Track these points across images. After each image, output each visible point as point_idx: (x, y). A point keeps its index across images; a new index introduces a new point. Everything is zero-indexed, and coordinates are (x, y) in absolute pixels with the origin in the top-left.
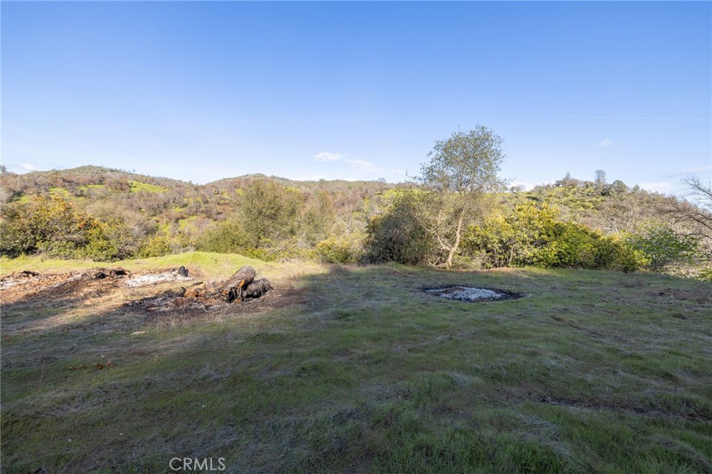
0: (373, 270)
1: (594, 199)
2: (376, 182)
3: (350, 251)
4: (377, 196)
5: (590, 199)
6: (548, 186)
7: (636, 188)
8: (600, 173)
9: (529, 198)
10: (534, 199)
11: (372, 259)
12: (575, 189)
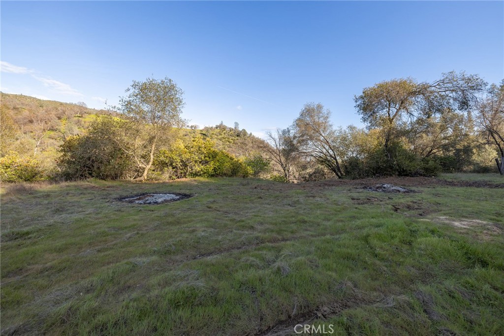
0: (68, 186)
1: (234, 138)
2: (75, 105)
3: (40, 169)
4: (77, 118)
5: (232, 138)
6: (212, 127)
7: (251, 134)
8: (237, 124)
9: (201, 134)
10: (204, 135)
11: (68, 177)
12: (225, 131)
